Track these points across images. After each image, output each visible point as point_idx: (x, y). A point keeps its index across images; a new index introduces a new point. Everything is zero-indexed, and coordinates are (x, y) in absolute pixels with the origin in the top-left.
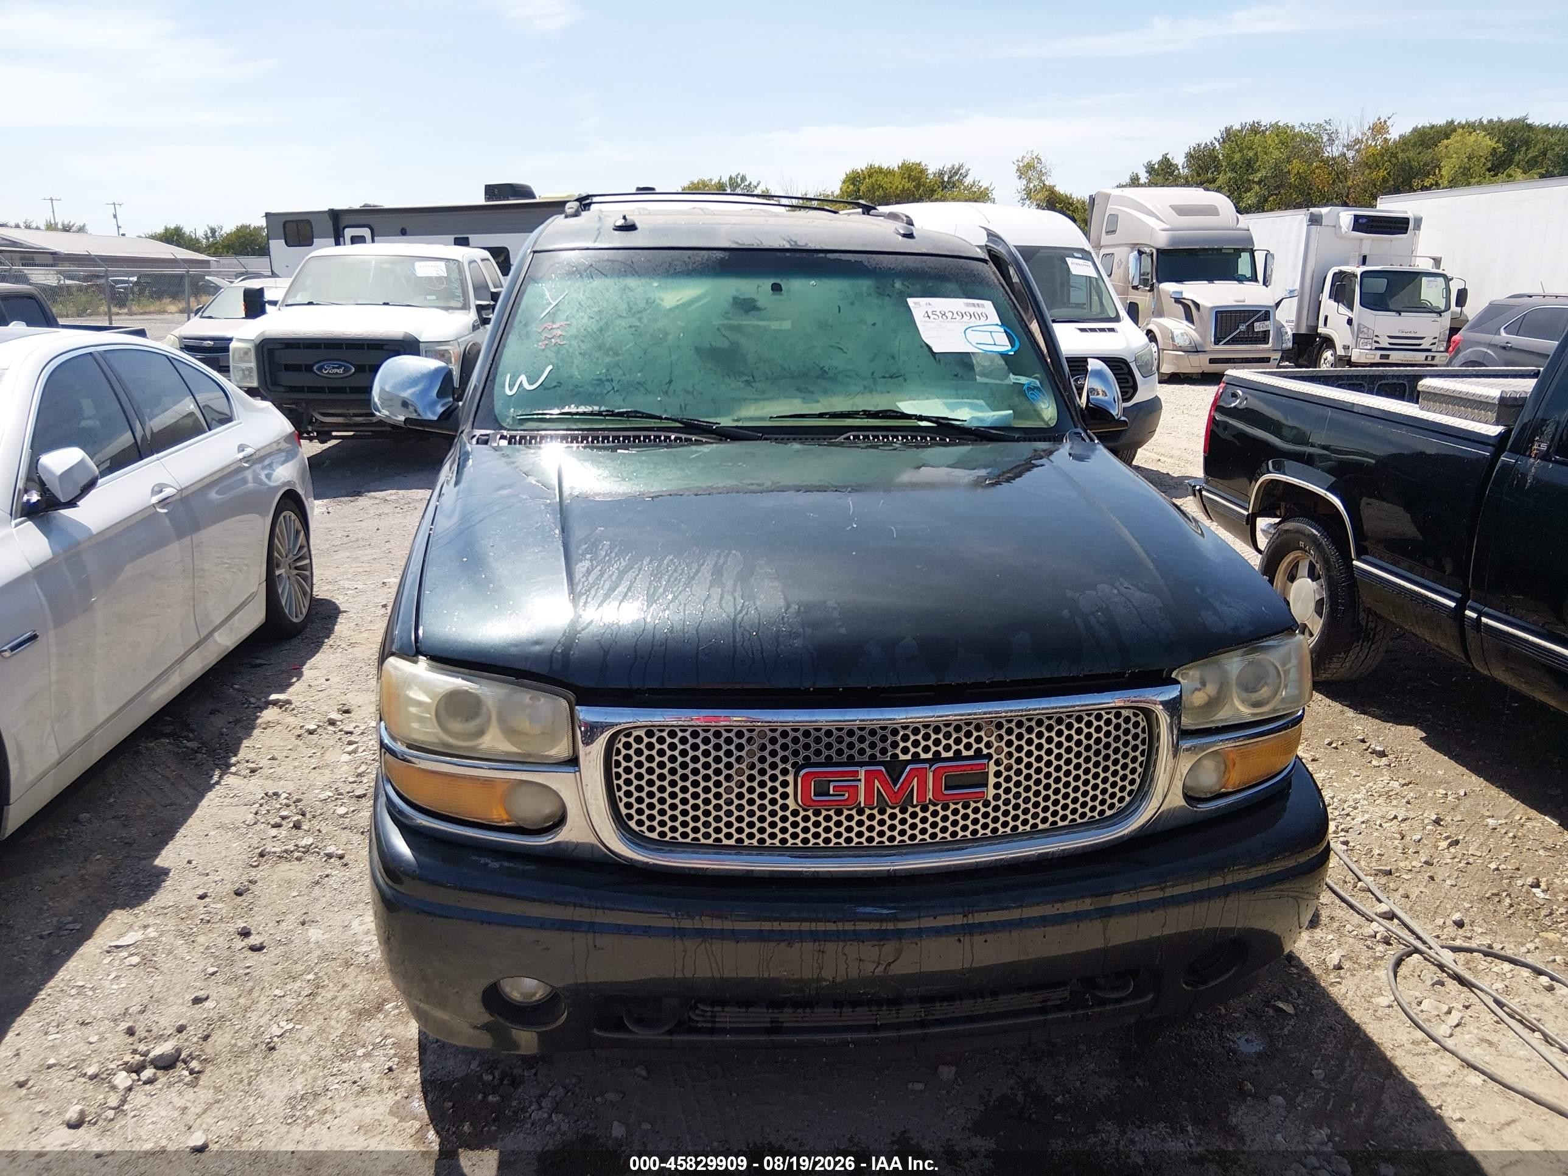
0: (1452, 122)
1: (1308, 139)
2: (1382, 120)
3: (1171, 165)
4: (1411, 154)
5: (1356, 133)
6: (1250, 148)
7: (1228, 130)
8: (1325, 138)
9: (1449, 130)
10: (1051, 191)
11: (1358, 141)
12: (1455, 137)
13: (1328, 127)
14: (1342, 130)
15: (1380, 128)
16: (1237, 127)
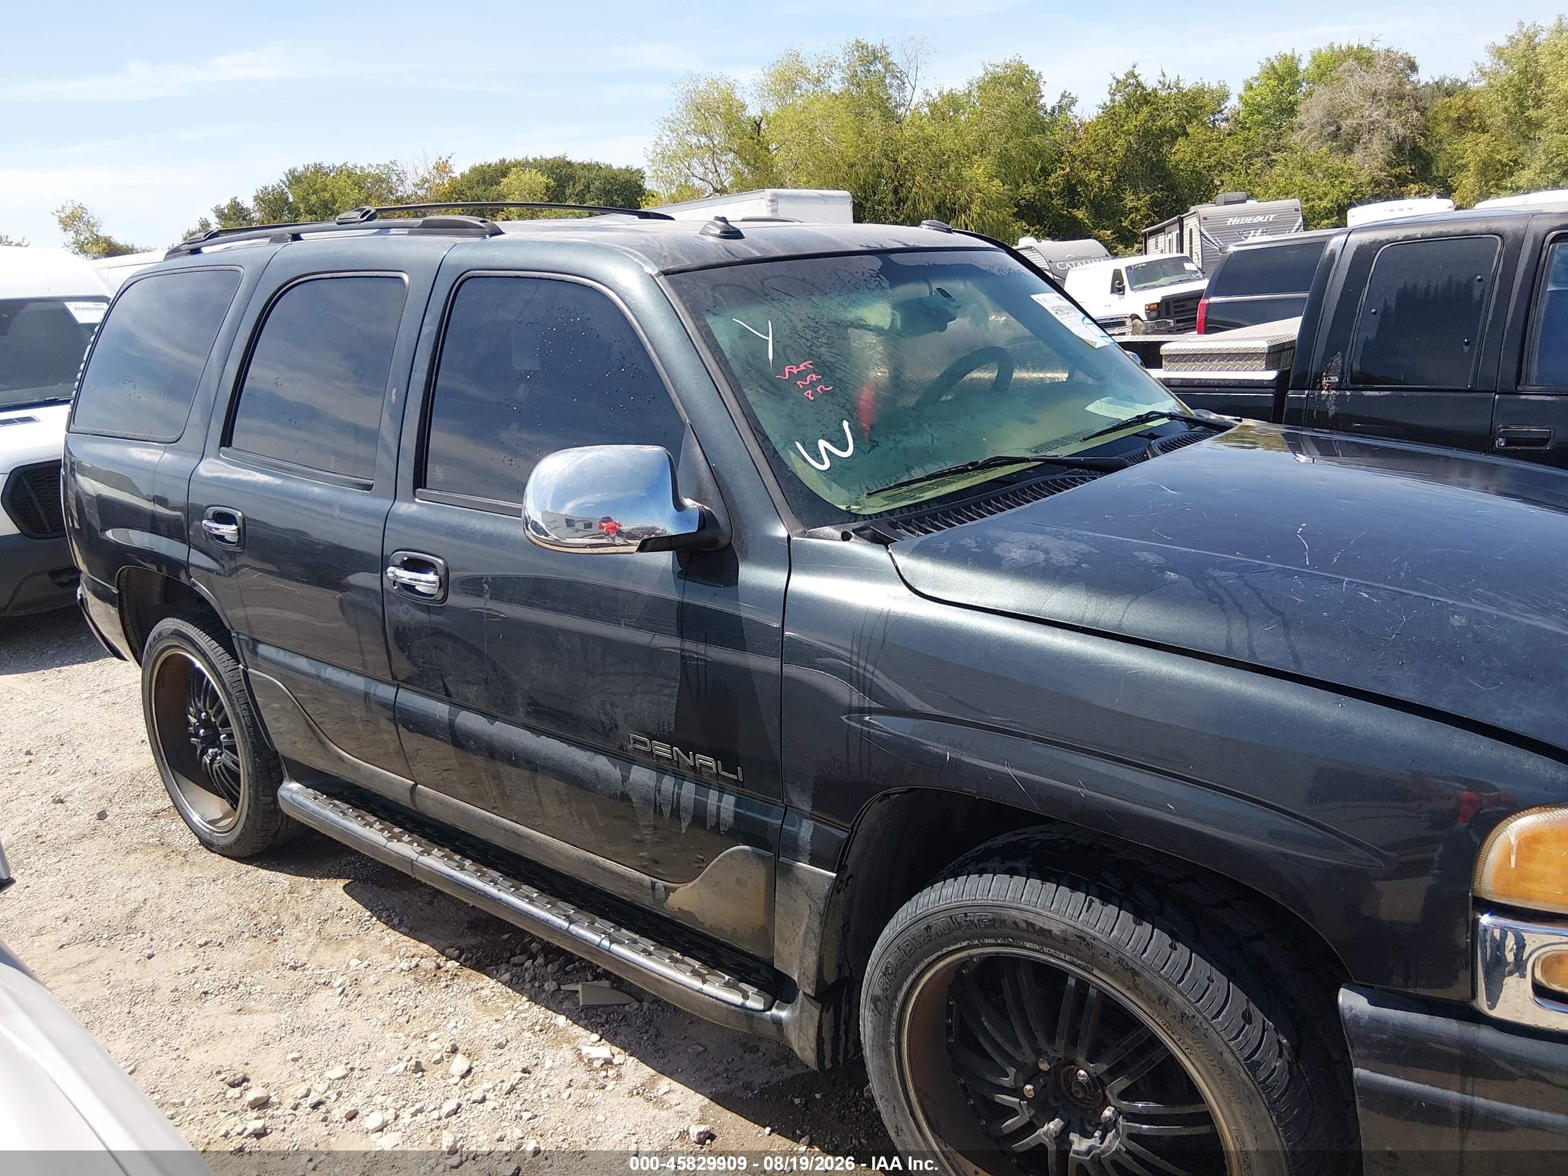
0: (504, 160)
1: (379, 180)
2: (444, 159)
3: (242, 209)
4: (478, 191)
5: (423, 172)
6: (324, 190)
7: (292, 172)
8: (394, 178)
9: (503, 170)
10: (108, 241)
11: (425, 181)
12: (512, 176)
13: (395, 168)
14: (410, 169)
15: (442, 168)
16: (300, 169)
